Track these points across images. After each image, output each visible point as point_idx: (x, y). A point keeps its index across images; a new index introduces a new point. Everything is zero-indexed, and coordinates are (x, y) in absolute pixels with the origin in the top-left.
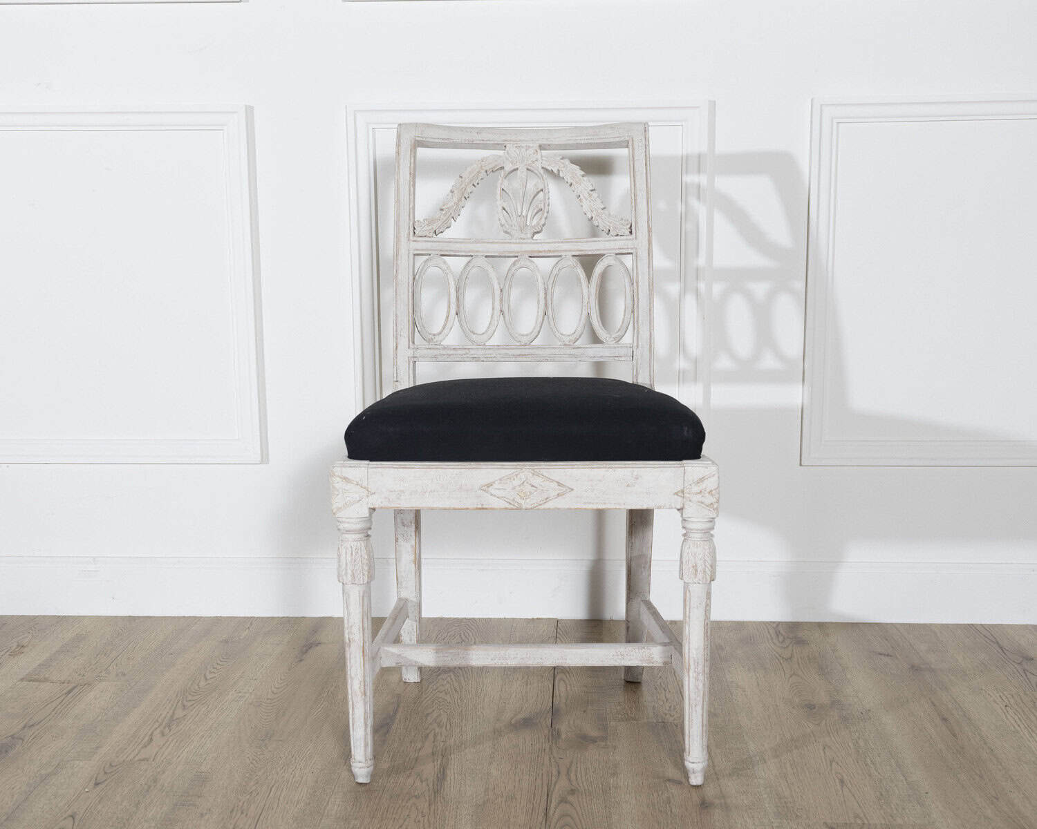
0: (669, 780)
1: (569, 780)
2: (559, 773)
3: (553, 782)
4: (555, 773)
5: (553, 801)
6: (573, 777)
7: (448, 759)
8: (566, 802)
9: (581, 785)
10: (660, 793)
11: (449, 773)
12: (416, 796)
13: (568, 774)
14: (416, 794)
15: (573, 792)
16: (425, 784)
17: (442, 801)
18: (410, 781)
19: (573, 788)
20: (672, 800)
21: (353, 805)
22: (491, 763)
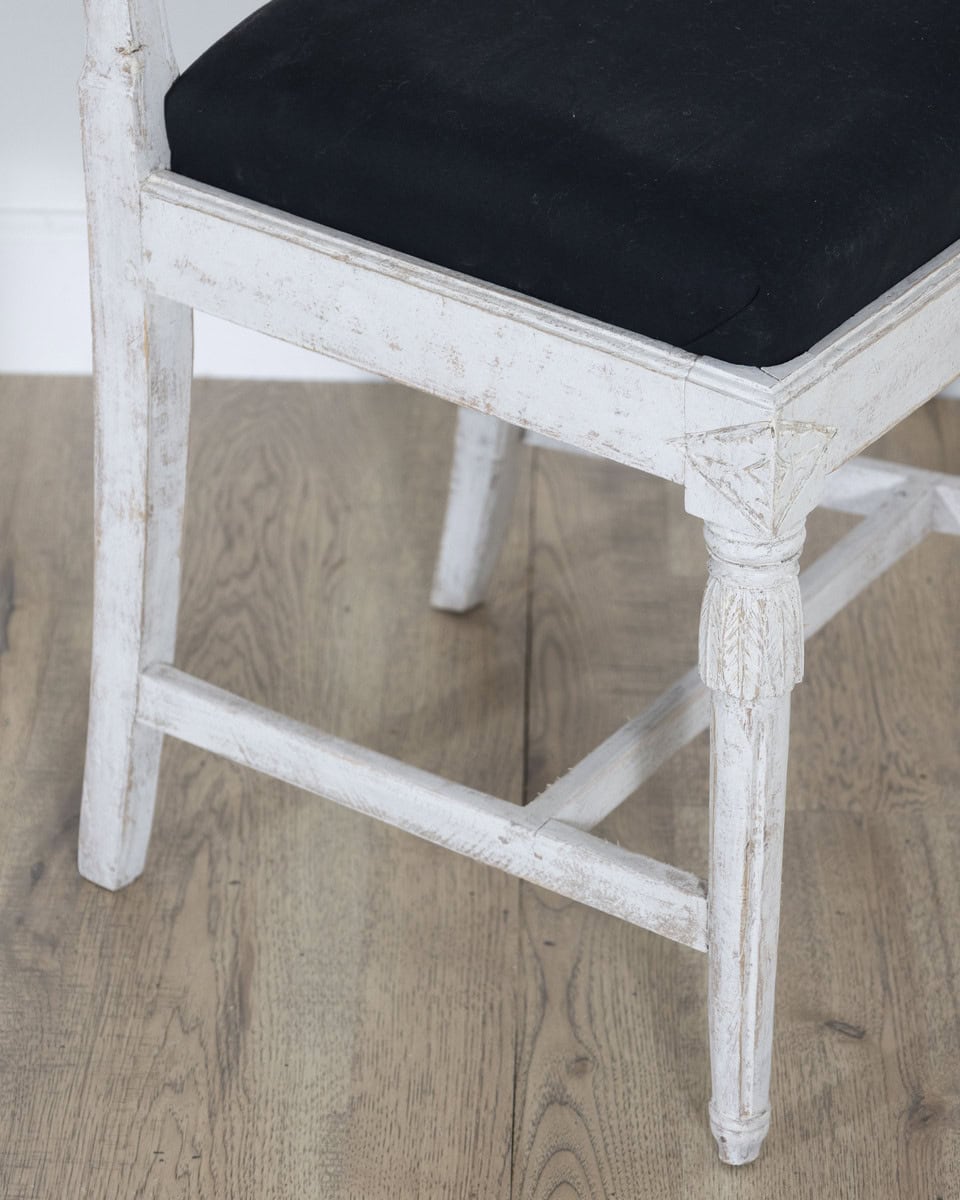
0: (831, 1024)
1: (572, 1023)
2: (545, 997)
3: (529, 1030)
4: (533, 996)
5: (530, 1096)
6: (581, 1017)
7: (250, 948)
8: (563, 1104)
9: (603, 1043)
10: (807, 1069)
11: (257, 998)
12: (172, 1085)
13: (569, 1002)
14: (172, 1075)
15: (580, 1065)
16: (194, 1036)
17: (243, 1100)
18: (155, 1028)
19: (582, 1052)
20: (836, 1097)
21: (13, 1114)
22: (364, 964)
